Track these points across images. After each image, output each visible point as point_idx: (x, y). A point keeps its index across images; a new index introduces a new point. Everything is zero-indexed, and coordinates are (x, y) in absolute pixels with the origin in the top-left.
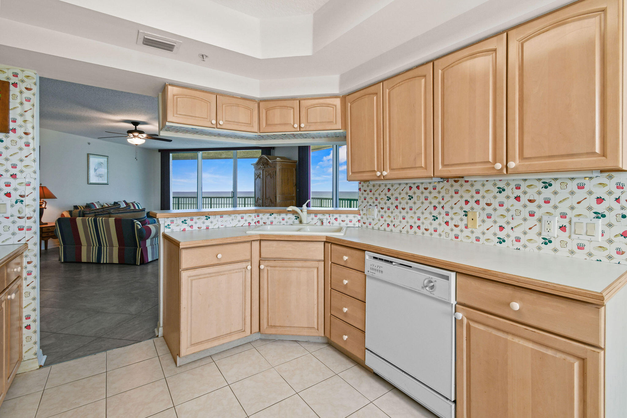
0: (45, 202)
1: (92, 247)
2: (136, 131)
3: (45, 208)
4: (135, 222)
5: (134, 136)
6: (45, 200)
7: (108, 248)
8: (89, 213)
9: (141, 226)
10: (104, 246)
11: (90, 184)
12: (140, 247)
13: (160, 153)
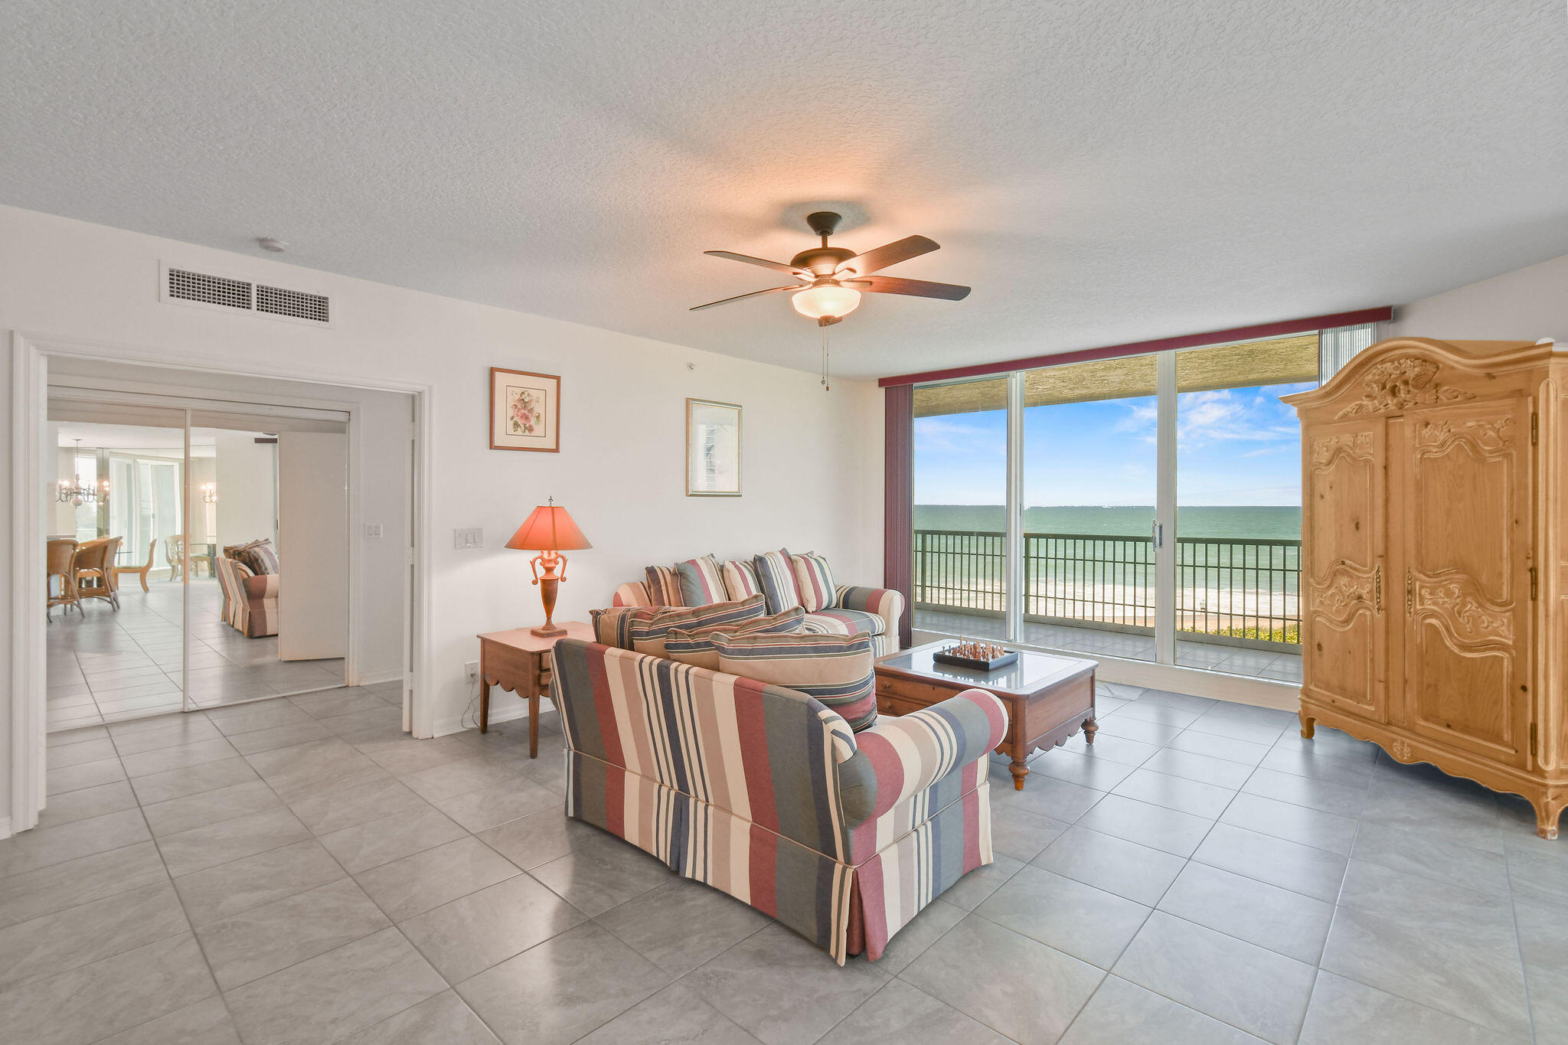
0: (563, 558)
1: (656, 786)
2: (825, 252)
3: (563, 580)
4: (827, 721)
5: (820, 280)
6: (560, 552)
7: (710, 809)
8: (648, 634)
9: (852, 747)
10: (697, 796)
11: (691, 495)
12: (848, 861)
13: (883, 390)
